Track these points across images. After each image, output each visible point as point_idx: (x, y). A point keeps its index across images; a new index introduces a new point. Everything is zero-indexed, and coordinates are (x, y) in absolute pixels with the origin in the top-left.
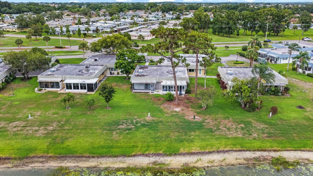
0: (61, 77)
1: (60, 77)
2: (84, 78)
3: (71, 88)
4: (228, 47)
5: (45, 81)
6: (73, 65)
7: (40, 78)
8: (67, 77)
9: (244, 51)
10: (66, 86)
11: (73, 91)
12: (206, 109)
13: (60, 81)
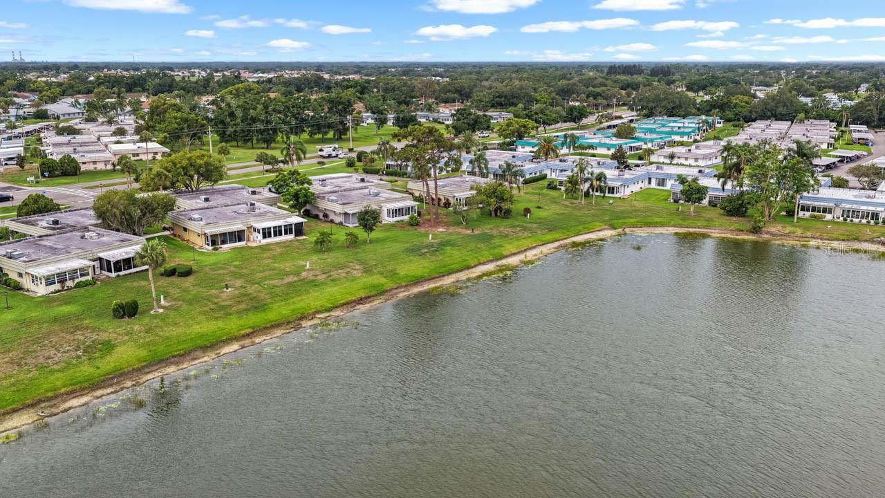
1: (241, 222)
3: (269, 235)
9: (352, 167)
10: (263, 233)
11: (273, 239)
12: (467, 224)
13: (246, 228)
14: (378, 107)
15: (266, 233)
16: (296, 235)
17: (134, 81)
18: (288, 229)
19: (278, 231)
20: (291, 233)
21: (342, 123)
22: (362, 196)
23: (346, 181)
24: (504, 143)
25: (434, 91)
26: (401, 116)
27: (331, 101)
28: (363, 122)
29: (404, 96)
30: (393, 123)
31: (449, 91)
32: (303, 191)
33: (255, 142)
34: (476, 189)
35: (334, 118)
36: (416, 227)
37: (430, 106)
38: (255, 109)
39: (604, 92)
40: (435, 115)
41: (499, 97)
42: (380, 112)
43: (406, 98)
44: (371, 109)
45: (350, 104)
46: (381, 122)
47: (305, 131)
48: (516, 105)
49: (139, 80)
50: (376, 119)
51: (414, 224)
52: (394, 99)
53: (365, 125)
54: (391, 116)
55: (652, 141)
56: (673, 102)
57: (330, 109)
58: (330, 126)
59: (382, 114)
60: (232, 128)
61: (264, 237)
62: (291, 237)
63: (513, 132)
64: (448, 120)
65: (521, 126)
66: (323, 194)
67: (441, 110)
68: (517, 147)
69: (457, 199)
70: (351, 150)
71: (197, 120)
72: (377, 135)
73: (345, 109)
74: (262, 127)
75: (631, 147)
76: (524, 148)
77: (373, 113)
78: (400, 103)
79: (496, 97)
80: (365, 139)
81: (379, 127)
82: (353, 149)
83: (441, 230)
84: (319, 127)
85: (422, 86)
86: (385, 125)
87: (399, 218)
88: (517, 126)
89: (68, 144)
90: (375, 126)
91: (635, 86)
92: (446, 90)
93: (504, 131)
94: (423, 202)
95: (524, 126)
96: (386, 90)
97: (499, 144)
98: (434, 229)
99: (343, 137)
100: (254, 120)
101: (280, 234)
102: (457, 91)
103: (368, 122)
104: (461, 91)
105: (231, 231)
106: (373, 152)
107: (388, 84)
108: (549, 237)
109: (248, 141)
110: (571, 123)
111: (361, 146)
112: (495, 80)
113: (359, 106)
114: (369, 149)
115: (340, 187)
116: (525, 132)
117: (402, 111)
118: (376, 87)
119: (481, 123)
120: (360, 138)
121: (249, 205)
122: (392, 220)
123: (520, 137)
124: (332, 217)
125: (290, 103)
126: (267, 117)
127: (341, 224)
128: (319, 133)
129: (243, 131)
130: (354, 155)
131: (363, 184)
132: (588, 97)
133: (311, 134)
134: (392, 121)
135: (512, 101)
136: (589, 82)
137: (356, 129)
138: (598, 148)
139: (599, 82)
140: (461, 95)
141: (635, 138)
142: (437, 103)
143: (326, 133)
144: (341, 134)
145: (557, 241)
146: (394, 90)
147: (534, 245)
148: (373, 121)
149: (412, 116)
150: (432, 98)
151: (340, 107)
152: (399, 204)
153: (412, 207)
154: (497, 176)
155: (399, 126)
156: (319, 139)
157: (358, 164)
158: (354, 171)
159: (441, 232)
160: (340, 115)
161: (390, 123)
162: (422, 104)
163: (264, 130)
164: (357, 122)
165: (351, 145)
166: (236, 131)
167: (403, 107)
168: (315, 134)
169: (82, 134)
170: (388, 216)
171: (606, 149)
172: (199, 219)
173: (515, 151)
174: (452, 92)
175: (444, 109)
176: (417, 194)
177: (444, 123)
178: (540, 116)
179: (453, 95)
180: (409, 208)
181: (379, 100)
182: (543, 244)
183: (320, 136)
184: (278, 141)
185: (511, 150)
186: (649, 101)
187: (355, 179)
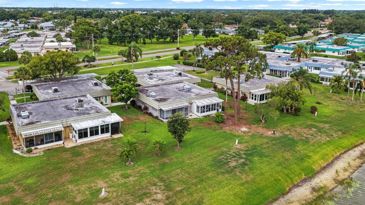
0: (60, 122)
1: (58, 122)
2: (98, 117)
3: (86, 136)
4: (159, 57)
5: (37, 134)
6: (36, 102)
7: (22, 131)
8: (69, 120)
9: (176, 60)
10: (79, 134)
11: (89, 139)
12: (266, 122)
13: (63, 129)
14: (195, 25)
15: (83, 134)
16: (112, 134)
17: (87, 13)
18: (104, 129)
19: (94, 131)
20: (107, 132)
21: (174, 33)
22: (177, 90)
23: (168, 75)
24: (267, 47)
25: (223, 19)
26: (207, 30)
27: (169, 22)
28: (187, 33)
29: (208, 21)
30: (202, 34)
31: (230, 19)
32: (127, 89)
33: (126, 43)
34: (270, 88)
35: (171, 31)
36: (221, 125)
37: (221, 26)
38: (127, 25)
39: (308, 20)
40: (224, 30)
41: (256, 22)
42: (195, 28)
43: (209, 22)
44: (191, 26)
45: (179, 23)
46: (196, 33)
47: (155, 37)
48: (265, 26)
49: (89, 13)
50: (193, 31)
51: (219, 121)
52: (203, 22)
53: (188, 34)
54: (201, 30)
55: (358, 47)
56: (356, 25)
57: (169, 26)
58: (168, 35)
59: (196, 29)
60: (115, 35)
61: (80, 137)
62: (107, 136)
63: (273, 41)
64: (231, 33)
65: (278, 37)
66: (147, 87)
67: (226, 28)
68: (275, 50)
69: (253, 95)
70: (178, 49)
71: (93, 30)
72: (194, 40)
73: (177, 26)
74: (130, 35)
75: (347, 51)
76: (279, 50)
77: (192, 28)
78: (206, 24)
79: (255, 22)
80: (187, 42)
81: (195, 36)
82: (179, 48)
83: (244, 129)
84: (162, 35)
85: (217, 16)
86: (198, 35)
87: (206, 114)
88: (276, 37)
89: (25, 42)
90: (193, 35)
91: (320, 18)
92: (228, 19)
93: (267, 40)
94: (226, 94)
95: (280, 37)
96: (199, 18)
97: (264, 47)
98: (237, 128)
99: (175, 41)
100: (126, 31)
101: (97, 133)
102: (234, 19)
103: (189, 33)
104: (236, 19)
105: (47, 132)
106: (190, 51)
107: (200, 16)
108: (346, 142)
109: (123, 42)
110: (299, 36)
111: (184, 46)
112: (251, 15)
113: (185, 25)
114: (187, 48)
115: (163, 80)
116: (280, 41)
117: (207, 28)
118: (194, 17)
119: (252, 35)
120: (184, 41)
121: (77, 102)
122: (201, 115)
123: (277, 43)
124: (150, 110)
125: (147, 22)
126: (133, 29)
127: (157, 118)
128: (162, 38)
129: (120, 37)
130: (179, 52)
131: (180, 78)
132: (300, 22)
133: (158, 39)
134: (202, 33)
135: (263, 24)
136: (297, 16)
137: (182, 37)
138: (326, 52)
139: (302, 16)
140: (236, 21)
141: (348, 46)
142: (223, 25)
143: (165, 39)
144: (174, 40)
145: (356, 146)
146: (203, 18)
147: (338, 154)
148: (191, 33)
149: (213, 30)
150: (221, 22)
151: (174, 25)
152: (206, 100)
153: (218, 104)
154: (273, 71)
155: (205, 36)
156: (162, 41)
157: (180, 57)
158: (177, 63)
159: (244, 132)
160: (174, 29)
161: (201, 34)
162: (216, 25)
163: (131, 36)
164: (183, 33)
165: (178, 45)
166: (116, 37)
167: (208, 26)
168: (160, 39)
169: (40, 36)
170: (198, 111)
171: (332, 52)
172: (27, 117)
173: (274, 51)
174: (231, 19)
175: (227, 28)
176: (219, 87)
177: (228, 34)
178: (285, 31)
179: (232, 21)
180: (215, 104)
181: (196, 22)
182: (345, 152)
183: (163, 40)
184: (139, 43)
185: (272, 51)
186: (341, 24)
187: (174, 73)
